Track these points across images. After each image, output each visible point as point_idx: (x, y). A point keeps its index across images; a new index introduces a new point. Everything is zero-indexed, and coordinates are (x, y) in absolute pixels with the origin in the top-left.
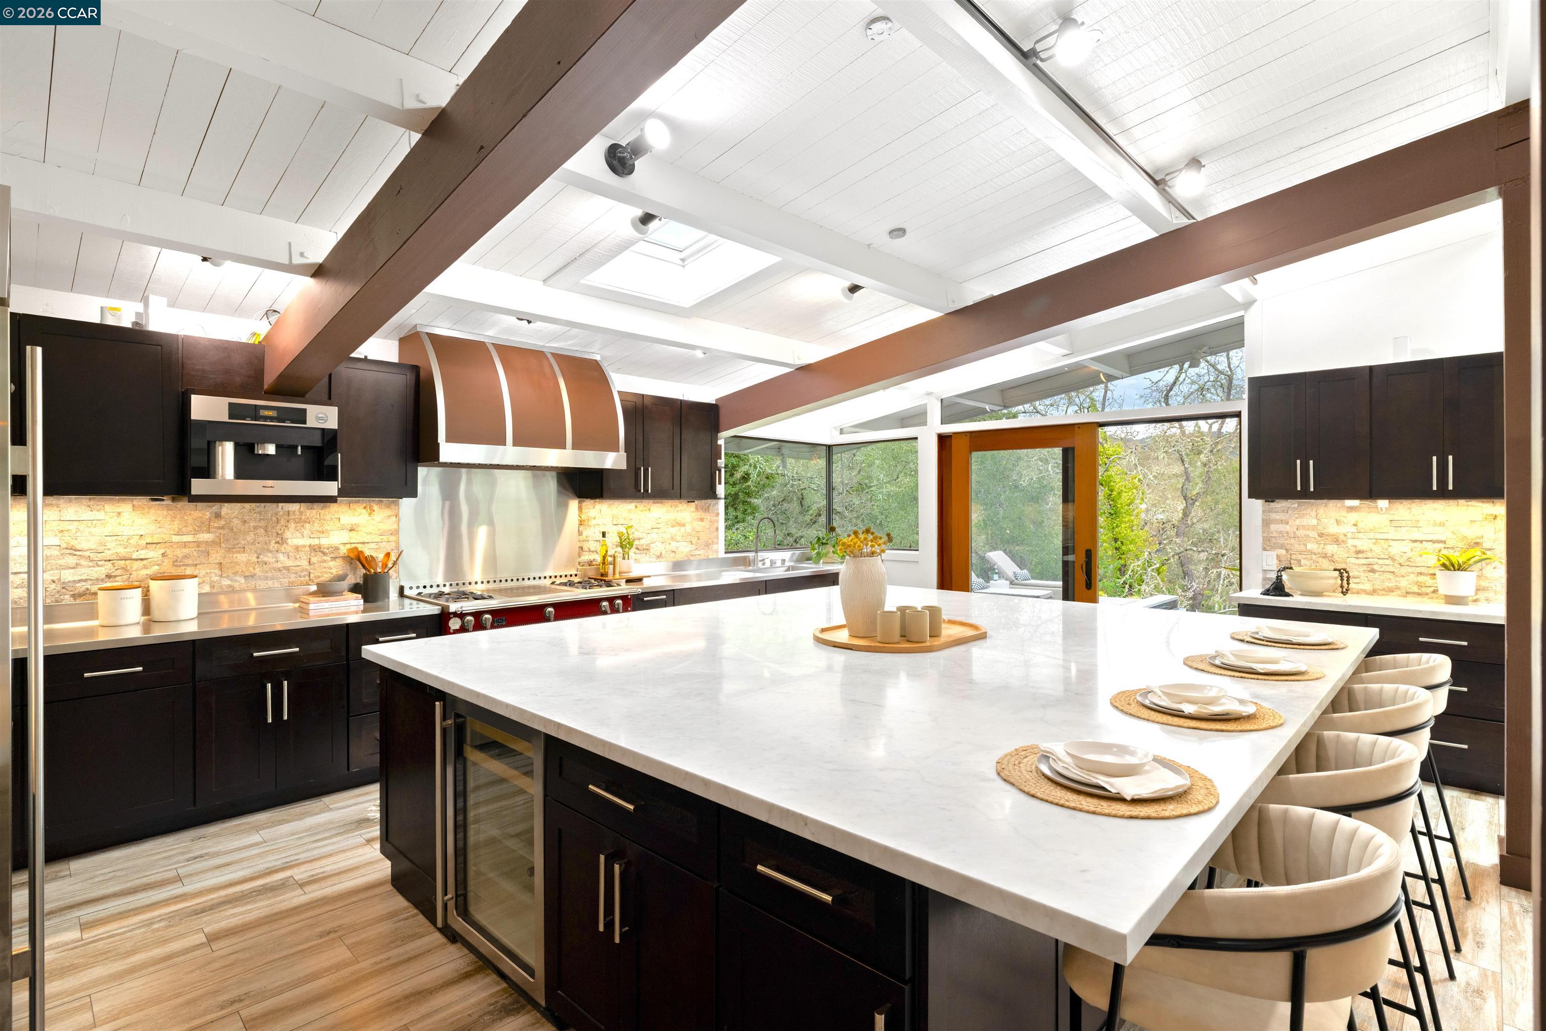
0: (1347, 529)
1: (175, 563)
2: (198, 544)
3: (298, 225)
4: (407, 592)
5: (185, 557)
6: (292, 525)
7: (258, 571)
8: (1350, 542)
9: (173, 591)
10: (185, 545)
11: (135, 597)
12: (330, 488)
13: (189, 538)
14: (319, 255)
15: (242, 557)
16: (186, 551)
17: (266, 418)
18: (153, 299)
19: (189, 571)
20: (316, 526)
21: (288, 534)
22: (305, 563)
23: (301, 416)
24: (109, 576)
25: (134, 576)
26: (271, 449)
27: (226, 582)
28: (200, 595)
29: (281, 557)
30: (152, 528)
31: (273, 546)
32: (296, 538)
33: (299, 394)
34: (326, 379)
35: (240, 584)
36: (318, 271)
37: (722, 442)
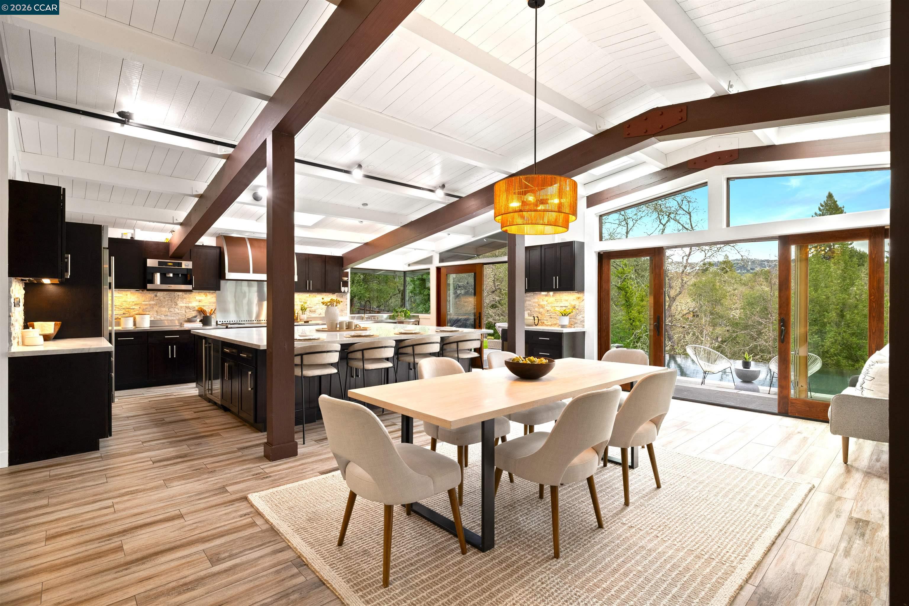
0: (545, 303)
1: (143, 310)
2: (150, 305)
3: (176, 211)
4: (219, 323)
5: (146, 309)
6: (180, 299)
7: (169, 314)
8: (546, 307)
9: (142, 318)
10: (146, 305)
11: (131, 319)
12: (190, 287)
13: (146, 303)
14: (181, 220)
15: (164, 309)
16: (146, 307)
17: (170, 266)
18: (136, 230)
19: (147, 313)
20: (188, 300)
21: (178, 302)
22: (184, 312)
23: (180, 264)
24: (124, 314)
25: (131, 314)
26: (171, 275)
27: (159, 317)
28: (151, 321)
29: (176, 310)
30: (136, 299)
31: (173, 306)
32: (181, 304)
33: (181, 258)
34: (189, 251)
35: (163, 318)
36: (181, 224)
37: (349, 270)
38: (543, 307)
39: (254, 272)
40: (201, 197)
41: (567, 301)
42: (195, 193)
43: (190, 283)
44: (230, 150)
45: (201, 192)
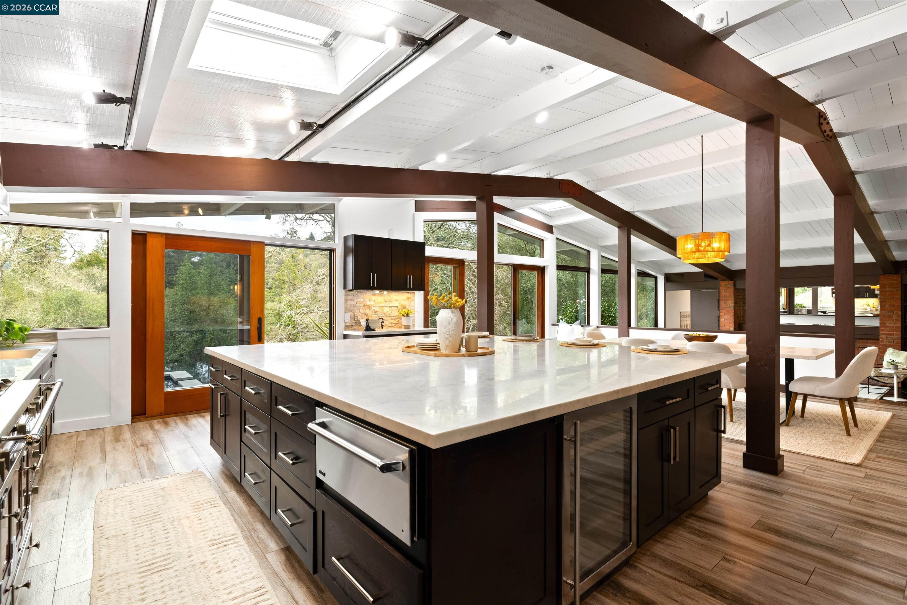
0: (372, 302)
38: (369, 308)
41: (397, 301)
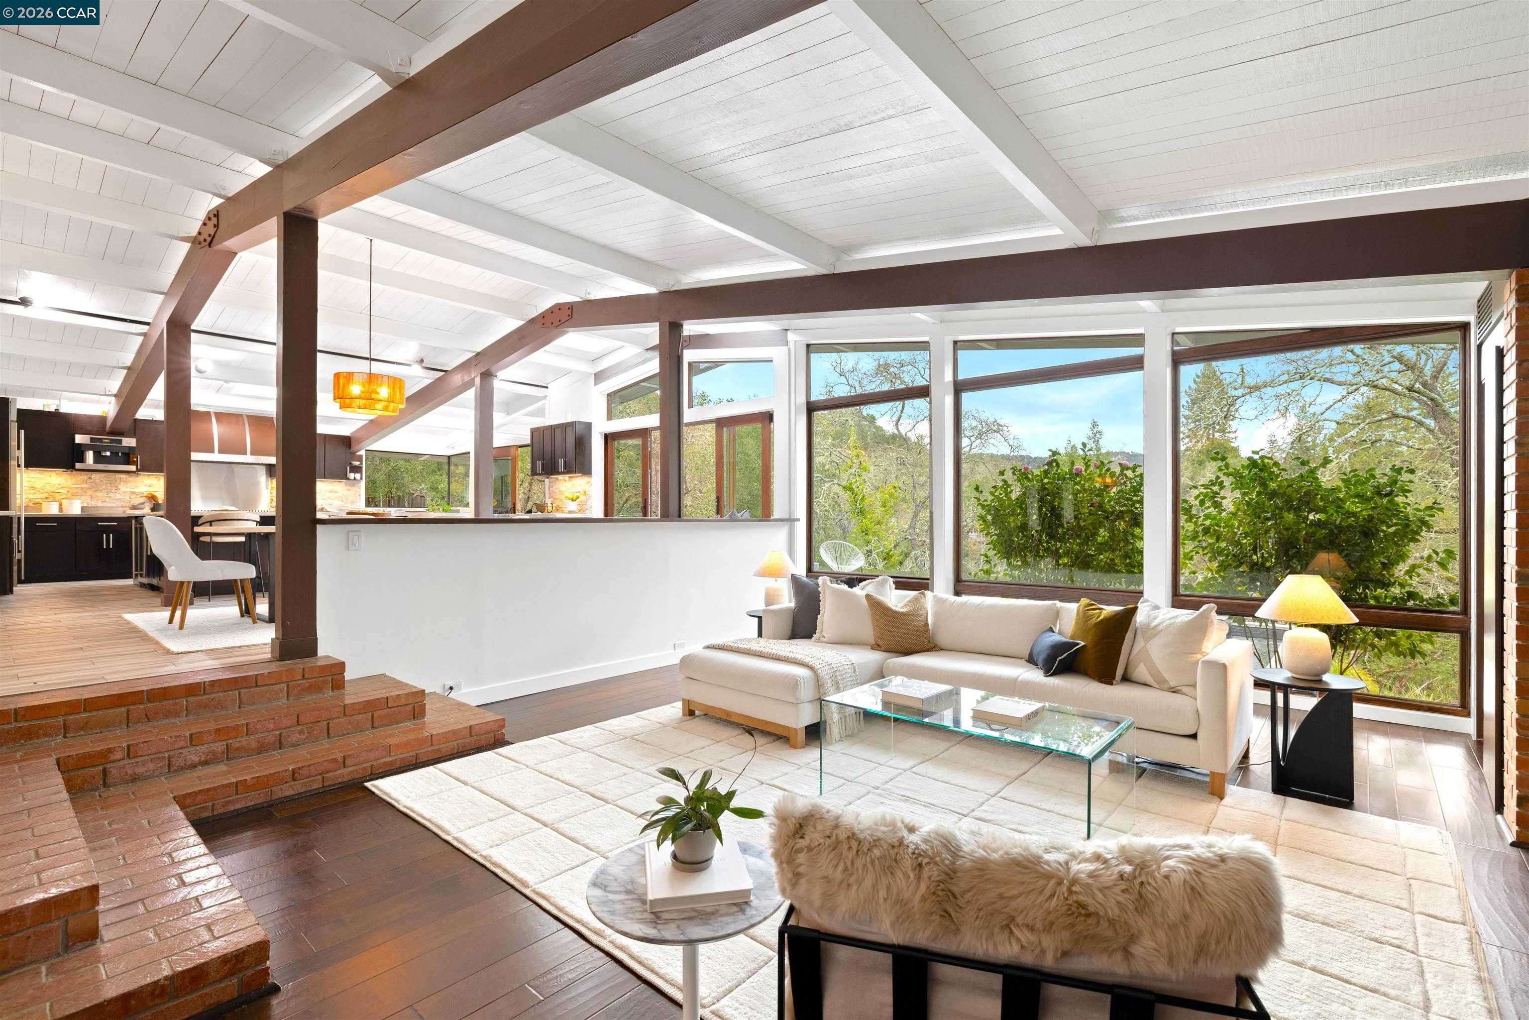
1: (72, 494)
2: (82, 488)
5: (77, 493)
6: (119, 482)
7: (107, 500)
9: (71, 503)
10: (76, 488)
11: (56, 503)
12: (133, 468)
13: (77, 486)
14: (115, 391)
15: (100, 494)
16: (76, 490)
17: (106, 443)
18: (62, 401)
19: (78, 497)
20: (130, 483)
22: (128, 498)
23: (120, 442)
24: (44, 497)
25: (55, 498)
26: (108, 454)
27: (93, 502)
28: (82, 506)
29: (117, 495)
30: (63, 481)
31: (114, 490)
32: (124, 488)
33: (122, 434)
34: (132, 426)
35: (99, 504)
36: (115, 396)
37: (362, 453)
39: (220, 452)
40: (129, 368)
42: (121, 365)
43: (135, 463)
44: (145, 328)
45: (129, 364)
